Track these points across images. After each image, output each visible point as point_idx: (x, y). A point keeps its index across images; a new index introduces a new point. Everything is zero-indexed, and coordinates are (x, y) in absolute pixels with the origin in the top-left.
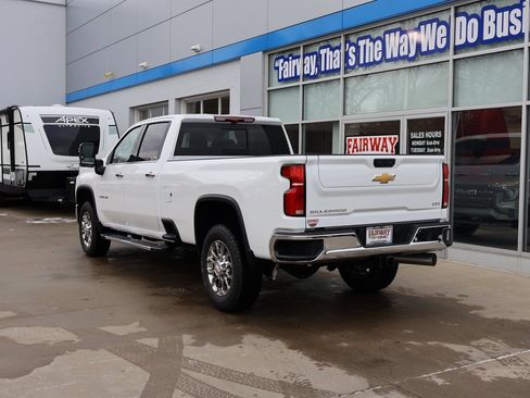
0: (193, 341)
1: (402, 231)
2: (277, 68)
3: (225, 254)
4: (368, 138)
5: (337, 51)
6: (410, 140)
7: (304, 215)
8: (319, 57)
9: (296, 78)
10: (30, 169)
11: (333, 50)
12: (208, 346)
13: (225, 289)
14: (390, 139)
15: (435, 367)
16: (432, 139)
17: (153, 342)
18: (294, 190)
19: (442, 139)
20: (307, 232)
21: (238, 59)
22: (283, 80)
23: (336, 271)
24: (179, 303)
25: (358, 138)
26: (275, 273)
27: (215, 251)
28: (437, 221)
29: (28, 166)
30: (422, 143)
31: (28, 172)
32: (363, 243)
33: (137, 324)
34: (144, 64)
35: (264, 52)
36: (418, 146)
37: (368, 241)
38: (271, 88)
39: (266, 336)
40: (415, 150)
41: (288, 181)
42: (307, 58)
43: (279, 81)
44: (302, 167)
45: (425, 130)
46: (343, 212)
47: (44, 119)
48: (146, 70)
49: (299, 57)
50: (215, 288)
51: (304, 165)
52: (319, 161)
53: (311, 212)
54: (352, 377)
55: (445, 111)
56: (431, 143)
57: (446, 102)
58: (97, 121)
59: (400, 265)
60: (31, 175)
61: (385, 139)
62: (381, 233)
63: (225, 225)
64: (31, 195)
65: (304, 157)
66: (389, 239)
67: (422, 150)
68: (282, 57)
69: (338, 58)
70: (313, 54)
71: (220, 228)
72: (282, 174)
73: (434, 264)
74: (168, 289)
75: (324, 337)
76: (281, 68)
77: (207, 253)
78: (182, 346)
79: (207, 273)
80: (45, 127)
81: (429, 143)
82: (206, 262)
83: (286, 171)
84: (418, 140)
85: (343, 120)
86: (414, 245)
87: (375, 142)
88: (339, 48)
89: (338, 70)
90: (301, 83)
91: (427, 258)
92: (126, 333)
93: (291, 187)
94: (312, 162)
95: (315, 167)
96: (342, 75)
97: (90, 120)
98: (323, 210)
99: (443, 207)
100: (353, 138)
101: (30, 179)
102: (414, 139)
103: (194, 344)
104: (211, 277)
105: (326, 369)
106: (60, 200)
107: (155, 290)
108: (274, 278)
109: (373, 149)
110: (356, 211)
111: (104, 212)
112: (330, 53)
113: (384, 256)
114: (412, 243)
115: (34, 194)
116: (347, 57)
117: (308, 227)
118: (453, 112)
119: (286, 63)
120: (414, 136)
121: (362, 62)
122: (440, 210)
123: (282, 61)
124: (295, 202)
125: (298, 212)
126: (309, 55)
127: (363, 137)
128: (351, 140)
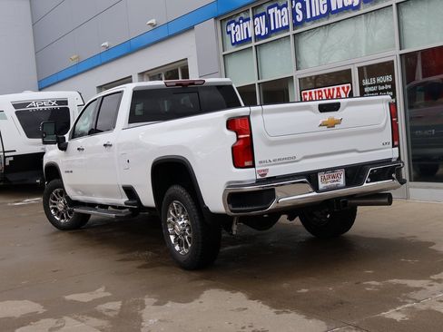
0: (156, 301)
1: (354, 174)
2: (230, 33)
3: (183, 213)
4: (322, 89)
5: (284, 9)
6: (362, 87)
7: (253, 166)
8: (268, 17)
9: (248, 40)
10: (6, 154)
11: (280, 8)
12: (169, 304)
13: (187, 247)
14: (343, 88)
15: (394, 303)
16: (383, 84)
17: (117, 305)
18: (241, 143)
19: (393, 83)
20: (258, 182)
21: (192, 28)
22: (236, 44)
23: (297, 221)
24: (144, 267)
25: (313, 91)
26: (235, 228)
27: (174, 212)
28: (389, 161)
29: (4, 152)
30: (374, 89)
31: (5, 157)
32: (316, 188)
33: (102, 289)
34: (106, 44)
35: (216, 18)
36: (371, 93)
37: (321, 186)
38: (225, 53)
39: (227, 289)
41: (234, 134)
42: (257, 19)
43: (233, 44)
44: (247, 118)
45: (376, 76)
46: (292, 160)
47: (15, 106)
48: (108, 49)
49: (249, 19)
50: (177, 248)
51: (249, 117)
52: (262, 112)
53: (260, 162)
54: (311, 321)
55: (393, 54)
56: (383, 88)
57: (394, 46)
58: (66, 102)
59: (359, 208)
60: (8, 160)
61: (338, 89)
62: (334, 177)
63: (180, 185)
64: (10, 179)
65: (247, 109)
66: (342, 182)
68: (233, 21)
69: (286, 16)
70: (261, 15)
71: (176, 189)
72: (228, 128)
73: (390, 203)
74: (136, 254)
75: (285, 285)
76: (233, 33)
77: (167, 215)
78: (143, 306)
79: (169, 234)
80: (16, 113)
81: (381, 88)
82: (166, 223)
83: (231, 124)
84: (370, 86)
85: (297, 75)
86: (368, 186)
87: (329, 93)
88: (286, 6)
89: (288, 27)
90: (253, 44)
91: (383, 198)
92: (91, 299)
93: (238, 139)
94: (256, 113)
95: (259, 117)
96: (291, 32)
97: (59, 102)
98: (271, 159)
99: (394, 146)
100: (308, 91)
101: (7, 164)
102: (366, 86)
103: (156, 304)
104: (172, 238)
105: (285, 315)
106: (38, 181)
107: (123, 256)
108: (234, 233)
110: (306, 157)
111: (70, 186)
112: (277, 12)
113: (337, 199)
114: (365, 184)
115: (13, 177)
116: (294, 14)
117: (259, 177)
118: (401, 55)
119: (238, 26)
120: (366, 82)
121: (309, 17)
122: (391, 150)
123: (233, 25)
124: (243, 154)
125: (247, 164)
126: (258, 16)
127: (317, 90)
128: (306, 94)
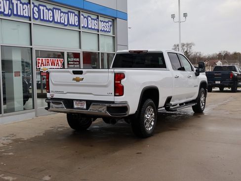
5: (25, 6)
6: (68, 61)
7: (49, 92)
11: (22, 3)
14: (60, 60)
16: (76, 62)
19: (79, 62)
25: (44, 59)
30: (73, 63)
36: (71, 64)
40: (70, 66)
45: (74, 57)
46: (62, 92)
55: (80, 51)
61: (57, 60)
67: (73, 66)
81: (75, 63)
85: (35, 48)
87: (53, 61)
102: (70, 61)
109: (52, 65)
112: (20, 5)
118: (83, 52)
127: (46, 59)
128: (40, 60)
